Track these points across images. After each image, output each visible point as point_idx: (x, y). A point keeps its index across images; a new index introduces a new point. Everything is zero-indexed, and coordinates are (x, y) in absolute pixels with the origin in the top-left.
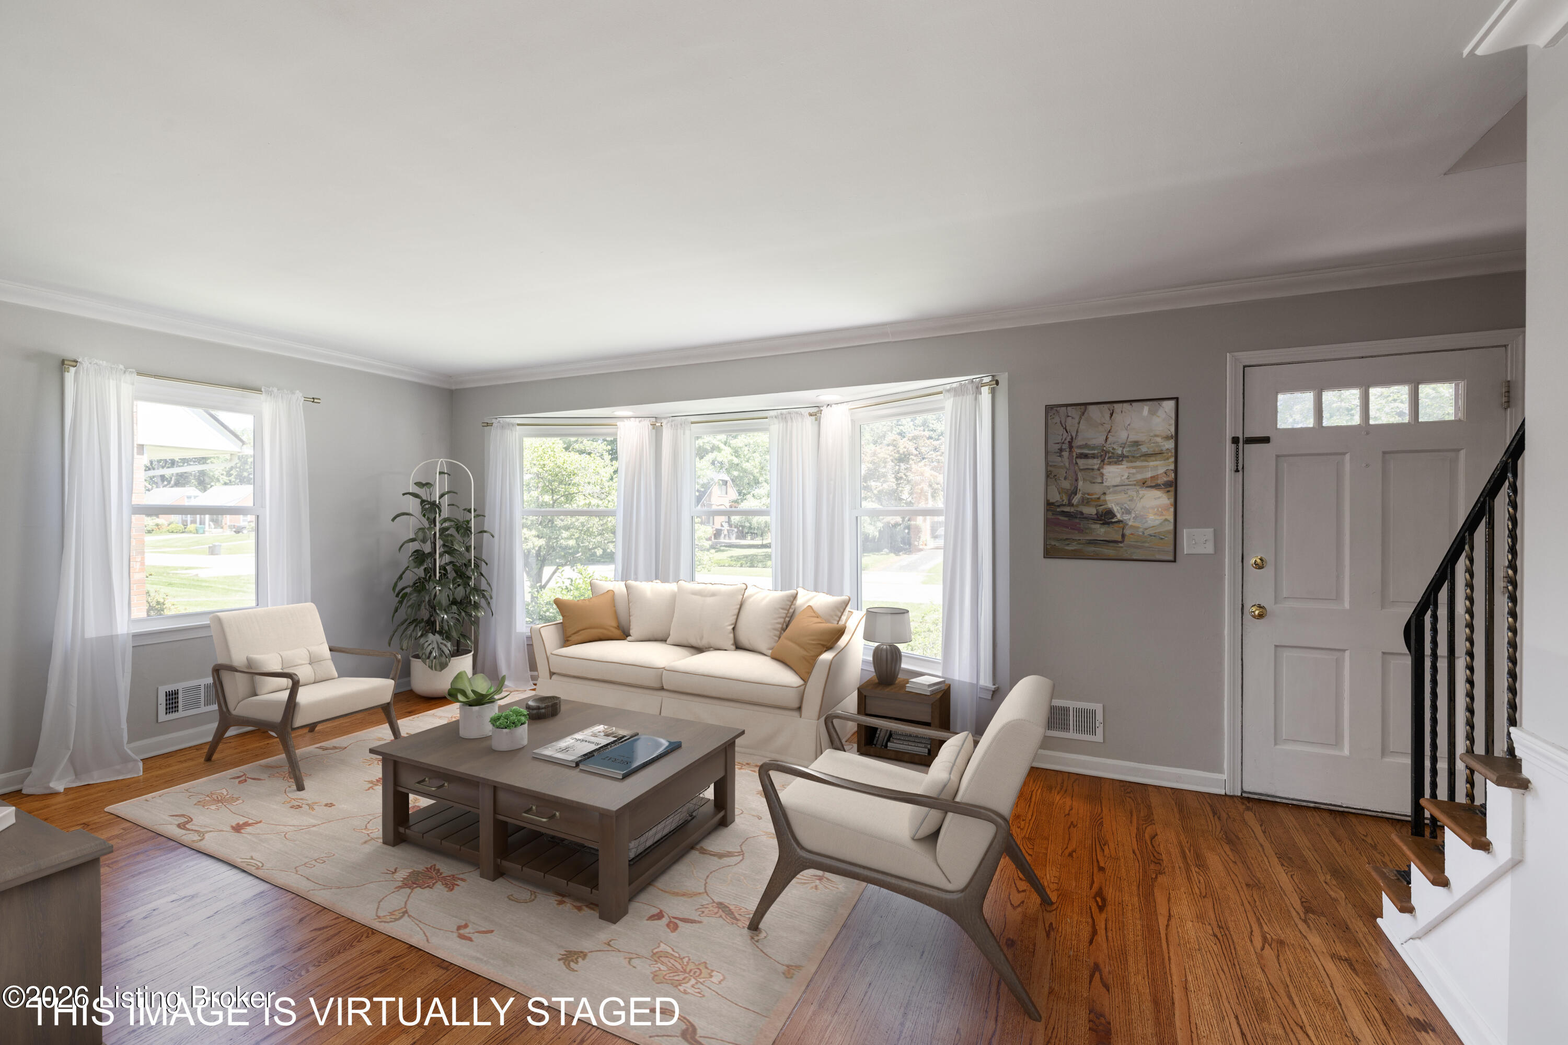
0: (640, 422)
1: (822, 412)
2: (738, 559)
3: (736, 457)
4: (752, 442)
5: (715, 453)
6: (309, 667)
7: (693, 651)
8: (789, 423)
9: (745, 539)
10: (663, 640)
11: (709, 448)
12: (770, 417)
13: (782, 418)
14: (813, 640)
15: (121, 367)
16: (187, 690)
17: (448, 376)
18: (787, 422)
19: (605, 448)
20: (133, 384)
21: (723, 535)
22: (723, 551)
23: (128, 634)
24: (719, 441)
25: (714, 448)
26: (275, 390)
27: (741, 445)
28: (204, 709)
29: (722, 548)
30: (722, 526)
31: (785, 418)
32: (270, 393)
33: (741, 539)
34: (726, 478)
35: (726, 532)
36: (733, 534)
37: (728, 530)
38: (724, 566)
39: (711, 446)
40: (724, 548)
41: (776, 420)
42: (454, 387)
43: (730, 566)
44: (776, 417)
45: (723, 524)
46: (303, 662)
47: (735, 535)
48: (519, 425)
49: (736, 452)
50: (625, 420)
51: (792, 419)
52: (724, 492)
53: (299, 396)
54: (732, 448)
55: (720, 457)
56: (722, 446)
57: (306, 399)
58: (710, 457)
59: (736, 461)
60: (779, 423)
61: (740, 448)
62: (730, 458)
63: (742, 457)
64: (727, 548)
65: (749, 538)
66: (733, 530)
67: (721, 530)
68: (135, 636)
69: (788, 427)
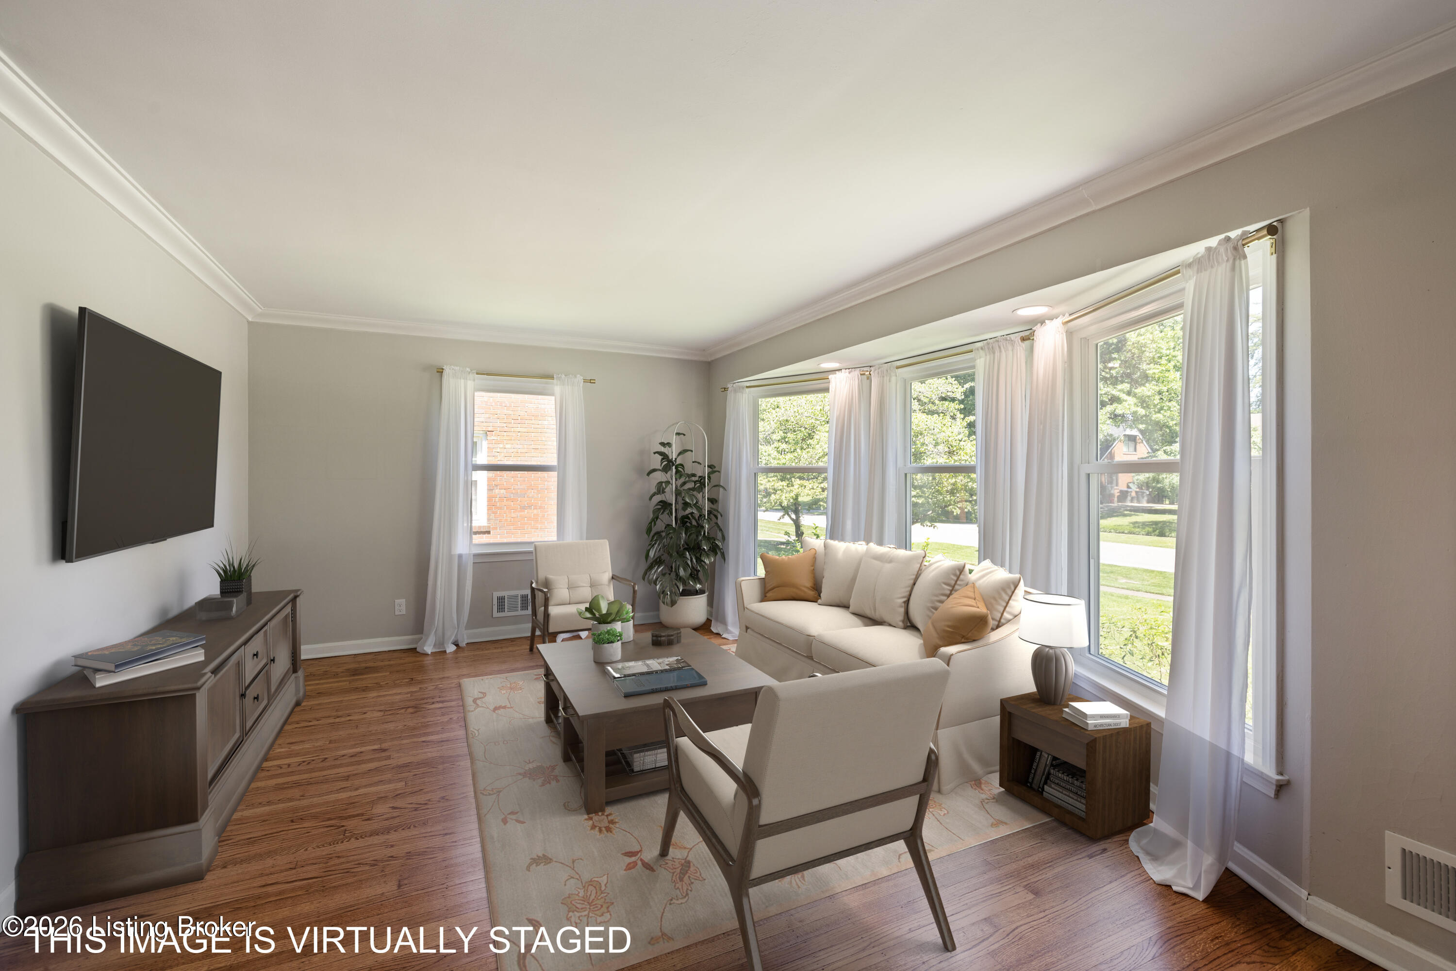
0: (849, 373)
1: (1035, 333)
2: (1144, 525)
3: (1143, 407)
4: (1165, 389)
5: (1115, 405)
6: (590, 588)
7: (866, 620)
8: (997, 354)
9: (1163, 504)
10: (845, 606)
11: (1107, 400)
12: (975, 349)
13: (989, 348)
14: (949, 626)
15: (468, 369)
16: (510, 597)
17: (703, 350)
18: (994, 353)
19: (957, 407)
20: (474, 380)
21: (1129, 498)
22: (1125, 515)
23: (469, 554)
24: (1120, 391)
25: (1114, 400)
26: (563, 376)
27: (1149, 394)
28: (520, 613)
29: (1126, 512)
30: (1128, 487)
31: (992, 347)
32: (559, 379)
33: (1154, 502)
34: (1134, 432)
35: (1134, 494)
36: (1143, 497)
37: (1136, 492)
38: (1123, 533)
39: (1109, 397)
40: (1128, 512)
41: (982, 352)
42: (710, 360)
43: (1130, 533)
44: (982, 348)
45: (1131, 485)
46: (584, 585)
47: (1146, 498)
48: (748, 387)
49: (1143, 402)
50: (837, 372)
51: (1000, 347)
52: (1132, 449)
53: (580, 378)
54: (1137, 398)
55: (1120, 409)
56: (1123, 396)
57: (585, 381)
58: (1109, 408)
59: (1142, 412)
60: (986, 355)
61: (1149, 397)
62: (1134, 409)
63: (1152, 407)
64: (1133, 513)
65: (1167, 502)
66: (1144, 493)
67: (1127, 492)
68: (476, 556)
69: (996, 357)
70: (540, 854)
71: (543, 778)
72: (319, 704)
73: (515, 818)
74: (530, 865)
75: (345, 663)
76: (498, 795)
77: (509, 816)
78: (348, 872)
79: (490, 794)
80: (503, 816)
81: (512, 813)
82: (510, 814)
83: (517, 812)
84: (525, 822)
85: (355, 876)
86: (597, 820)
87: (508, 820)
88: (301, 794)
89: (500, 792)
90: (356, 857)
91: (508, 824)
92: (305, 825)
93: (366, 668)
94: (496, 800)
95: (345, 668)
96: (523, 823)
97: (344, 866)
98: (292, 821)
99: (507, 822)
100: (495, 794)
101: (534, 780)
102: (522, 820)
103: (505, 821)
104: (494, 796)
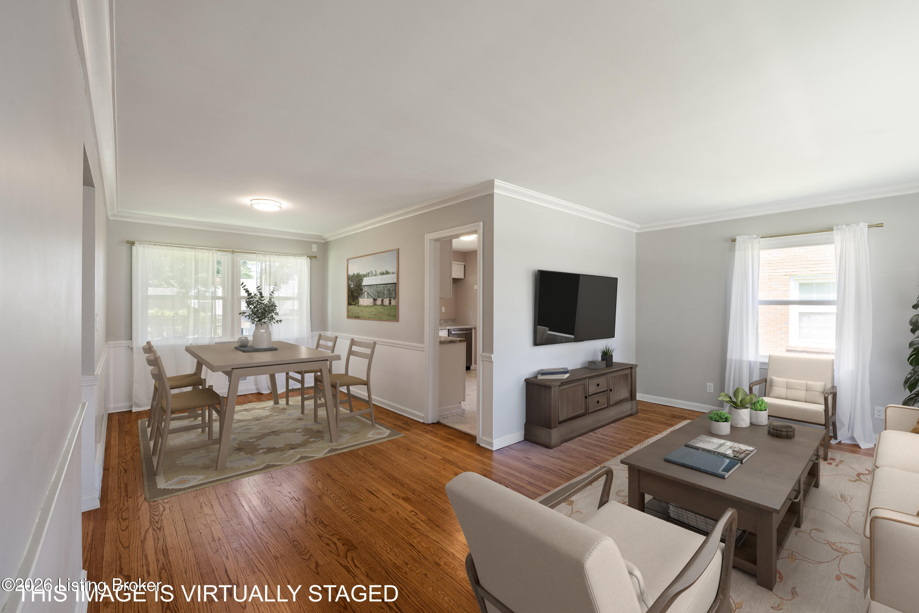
15: (754, 236)
20: (760, 243)
26: (844, 226)
32: (839, 229)
46: (801, 388)
53: (863, 225)
57: (870, 227)
72: (643, 424)
75: (674, 411)
88: (599, 451)
92: (589, 460)
93: (682, 416)
95: (672, 413)
98: (587, 457)
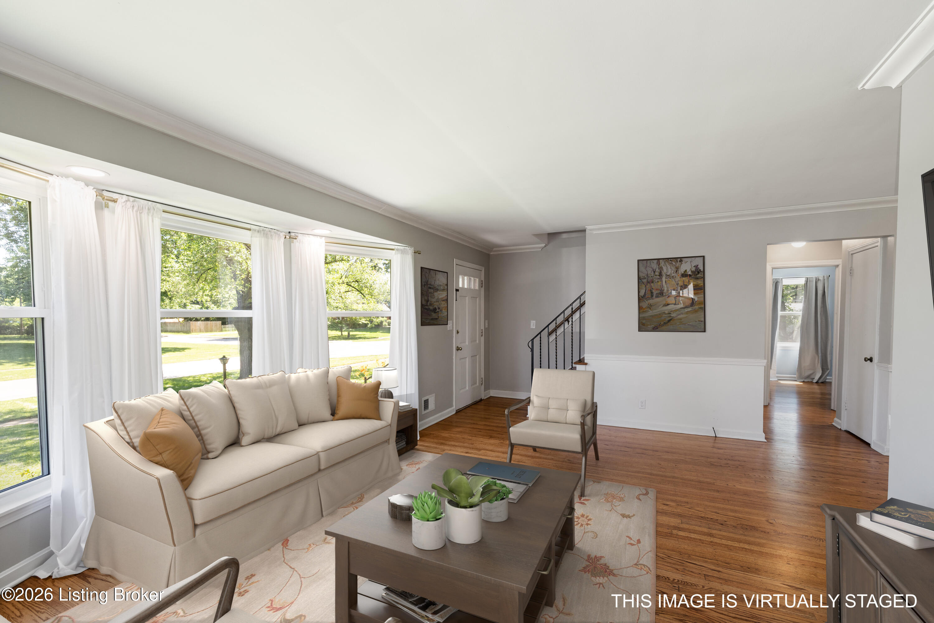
70: (625, 518)
71: (598, 563)
73: (632, 541)
74: (632, 516)
76: (637, 562)
77: (636, 544)
78: (669, 557)
79: (644, 565)
80: (639, 545)
81: (632, 545)
82: (635, 545)
83: (628, 544)
84: (627, 536)
85: (664, 552)
86: (584, 522)
87: (636, 542)
89: (636, 564)
90: (667, 565)
91: (638, 539)
94: (640, 558)
96: (628, 537)
97: (670, 561)
99: (637, 540)
100: (640, 564)
101: (606, 564)
102: (628, 539)
103: (639, 541)
104: (641, 562)
